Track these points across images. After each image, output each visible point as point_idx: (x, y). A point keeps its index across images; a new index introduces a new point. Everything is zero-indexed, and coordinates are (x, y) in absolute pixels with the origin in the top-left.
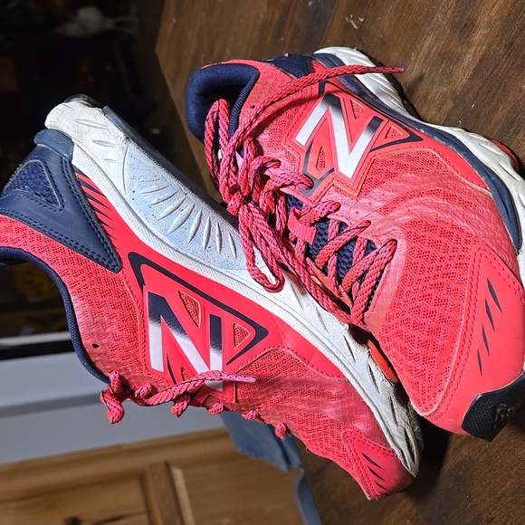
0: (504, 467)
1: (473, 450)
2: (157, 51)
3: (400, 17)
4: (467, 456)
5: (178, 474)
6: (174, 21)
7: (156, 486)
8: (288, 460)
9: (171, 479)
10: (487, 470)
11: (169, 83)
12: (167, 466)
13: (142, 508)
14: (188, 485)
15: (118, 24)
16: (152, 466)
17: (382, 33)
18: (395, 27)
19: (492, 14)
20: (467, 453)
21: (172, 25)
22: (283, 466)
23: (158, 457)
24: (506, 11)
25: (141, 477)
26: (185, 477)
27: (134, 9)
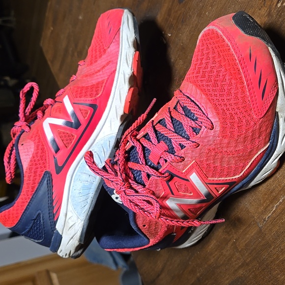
0: (265, 281)
1: (246, 271)
2: (41, 44)
3: (193, 35)
4: (242, 274)
5: (54, 276)
6: (52, 29)
8: (116, 263)
9: (50, 280)
10: (254, 282)
11: (49, 63)
12: (48, 272)
15: (4, 21)
16: (39, 273)
17: (182, 43)
18: (190, 40)
20: (242, 273)
21: (50, 31)
22: (113, 268)
25: (32, 280)
26: (59, 278)
27: (13, 13)
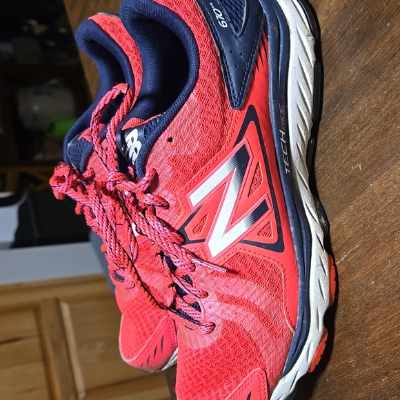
5: (65, 308)
7: (48, 316)
12: (57, 301)
13: (35, 333)
14: (73, 317)
16: (45, 300)
19: (331, 4)
23: (50, 294)
24: (342, 4)
25: (35, 309)
26: (71, 310)
